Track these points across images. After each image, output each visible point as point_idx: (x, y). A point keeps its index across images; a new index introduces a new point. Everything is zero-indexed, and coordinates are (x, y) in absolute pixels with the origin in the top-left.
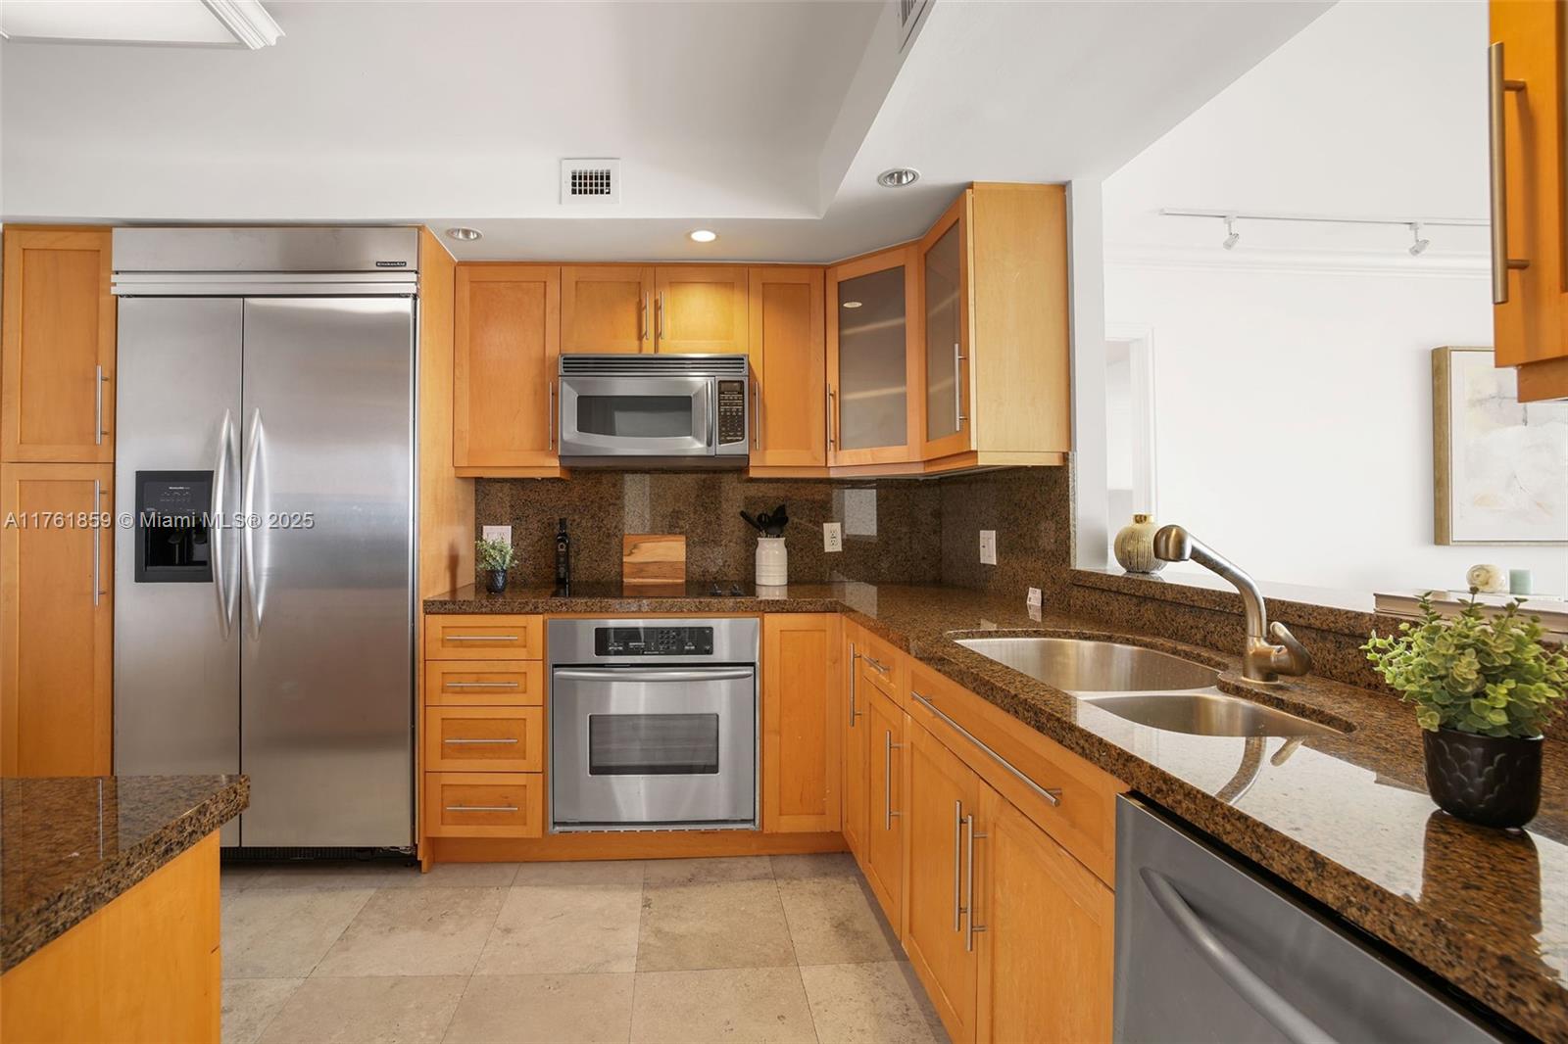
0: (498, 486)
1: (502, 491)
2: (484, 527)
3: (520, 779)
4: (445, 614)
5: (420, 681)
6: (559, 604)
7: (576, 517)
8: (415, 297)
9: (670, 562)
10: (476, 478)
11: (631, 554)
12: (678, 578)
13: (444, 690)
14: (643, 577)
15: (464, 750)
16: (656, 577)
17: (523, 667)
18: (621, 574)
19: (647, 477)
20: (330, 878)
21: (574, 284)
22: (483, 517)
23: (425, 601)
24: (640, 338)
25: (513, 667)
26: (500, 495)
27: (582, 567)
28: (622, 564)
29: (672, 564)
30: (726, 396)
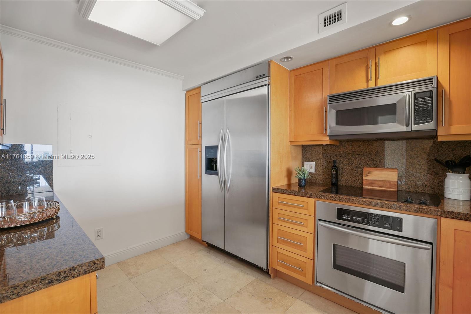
0: (310, 147)
1: (311, 149)
2: (305, 162)
3: (304, 260)
4: (279, 193)
5: (271, 214)
6: (321, 195)
7: (341, 159)
8: (268, 85)
9: (388, 181)
10: (302, 145)
11: (367, 175)
12: (394, 189)
13: (278, 219)
14: (373, 186)
15: (285, 242)
16: (380, 187)
17: (306, 217)
18: (362, 184)
19: (404, 141)
20: (245, 268)
21: (335, 66)
22: (305, 158)
23: (272, 188)
24: (368, 81)
25: (303, 216)
26: (311, 151)
27: (344, 179)
28: (362, 179)
29: (389, 182)
30: (419, 100)
